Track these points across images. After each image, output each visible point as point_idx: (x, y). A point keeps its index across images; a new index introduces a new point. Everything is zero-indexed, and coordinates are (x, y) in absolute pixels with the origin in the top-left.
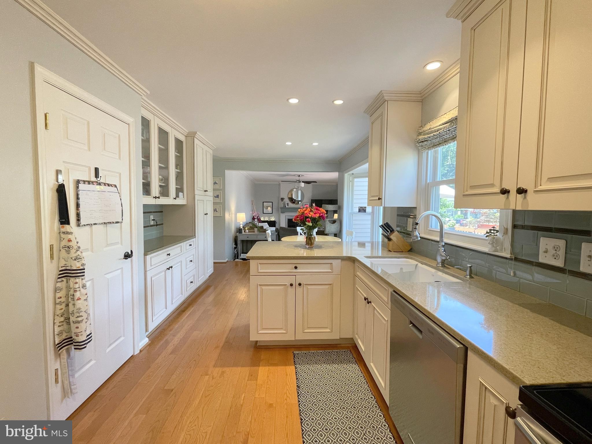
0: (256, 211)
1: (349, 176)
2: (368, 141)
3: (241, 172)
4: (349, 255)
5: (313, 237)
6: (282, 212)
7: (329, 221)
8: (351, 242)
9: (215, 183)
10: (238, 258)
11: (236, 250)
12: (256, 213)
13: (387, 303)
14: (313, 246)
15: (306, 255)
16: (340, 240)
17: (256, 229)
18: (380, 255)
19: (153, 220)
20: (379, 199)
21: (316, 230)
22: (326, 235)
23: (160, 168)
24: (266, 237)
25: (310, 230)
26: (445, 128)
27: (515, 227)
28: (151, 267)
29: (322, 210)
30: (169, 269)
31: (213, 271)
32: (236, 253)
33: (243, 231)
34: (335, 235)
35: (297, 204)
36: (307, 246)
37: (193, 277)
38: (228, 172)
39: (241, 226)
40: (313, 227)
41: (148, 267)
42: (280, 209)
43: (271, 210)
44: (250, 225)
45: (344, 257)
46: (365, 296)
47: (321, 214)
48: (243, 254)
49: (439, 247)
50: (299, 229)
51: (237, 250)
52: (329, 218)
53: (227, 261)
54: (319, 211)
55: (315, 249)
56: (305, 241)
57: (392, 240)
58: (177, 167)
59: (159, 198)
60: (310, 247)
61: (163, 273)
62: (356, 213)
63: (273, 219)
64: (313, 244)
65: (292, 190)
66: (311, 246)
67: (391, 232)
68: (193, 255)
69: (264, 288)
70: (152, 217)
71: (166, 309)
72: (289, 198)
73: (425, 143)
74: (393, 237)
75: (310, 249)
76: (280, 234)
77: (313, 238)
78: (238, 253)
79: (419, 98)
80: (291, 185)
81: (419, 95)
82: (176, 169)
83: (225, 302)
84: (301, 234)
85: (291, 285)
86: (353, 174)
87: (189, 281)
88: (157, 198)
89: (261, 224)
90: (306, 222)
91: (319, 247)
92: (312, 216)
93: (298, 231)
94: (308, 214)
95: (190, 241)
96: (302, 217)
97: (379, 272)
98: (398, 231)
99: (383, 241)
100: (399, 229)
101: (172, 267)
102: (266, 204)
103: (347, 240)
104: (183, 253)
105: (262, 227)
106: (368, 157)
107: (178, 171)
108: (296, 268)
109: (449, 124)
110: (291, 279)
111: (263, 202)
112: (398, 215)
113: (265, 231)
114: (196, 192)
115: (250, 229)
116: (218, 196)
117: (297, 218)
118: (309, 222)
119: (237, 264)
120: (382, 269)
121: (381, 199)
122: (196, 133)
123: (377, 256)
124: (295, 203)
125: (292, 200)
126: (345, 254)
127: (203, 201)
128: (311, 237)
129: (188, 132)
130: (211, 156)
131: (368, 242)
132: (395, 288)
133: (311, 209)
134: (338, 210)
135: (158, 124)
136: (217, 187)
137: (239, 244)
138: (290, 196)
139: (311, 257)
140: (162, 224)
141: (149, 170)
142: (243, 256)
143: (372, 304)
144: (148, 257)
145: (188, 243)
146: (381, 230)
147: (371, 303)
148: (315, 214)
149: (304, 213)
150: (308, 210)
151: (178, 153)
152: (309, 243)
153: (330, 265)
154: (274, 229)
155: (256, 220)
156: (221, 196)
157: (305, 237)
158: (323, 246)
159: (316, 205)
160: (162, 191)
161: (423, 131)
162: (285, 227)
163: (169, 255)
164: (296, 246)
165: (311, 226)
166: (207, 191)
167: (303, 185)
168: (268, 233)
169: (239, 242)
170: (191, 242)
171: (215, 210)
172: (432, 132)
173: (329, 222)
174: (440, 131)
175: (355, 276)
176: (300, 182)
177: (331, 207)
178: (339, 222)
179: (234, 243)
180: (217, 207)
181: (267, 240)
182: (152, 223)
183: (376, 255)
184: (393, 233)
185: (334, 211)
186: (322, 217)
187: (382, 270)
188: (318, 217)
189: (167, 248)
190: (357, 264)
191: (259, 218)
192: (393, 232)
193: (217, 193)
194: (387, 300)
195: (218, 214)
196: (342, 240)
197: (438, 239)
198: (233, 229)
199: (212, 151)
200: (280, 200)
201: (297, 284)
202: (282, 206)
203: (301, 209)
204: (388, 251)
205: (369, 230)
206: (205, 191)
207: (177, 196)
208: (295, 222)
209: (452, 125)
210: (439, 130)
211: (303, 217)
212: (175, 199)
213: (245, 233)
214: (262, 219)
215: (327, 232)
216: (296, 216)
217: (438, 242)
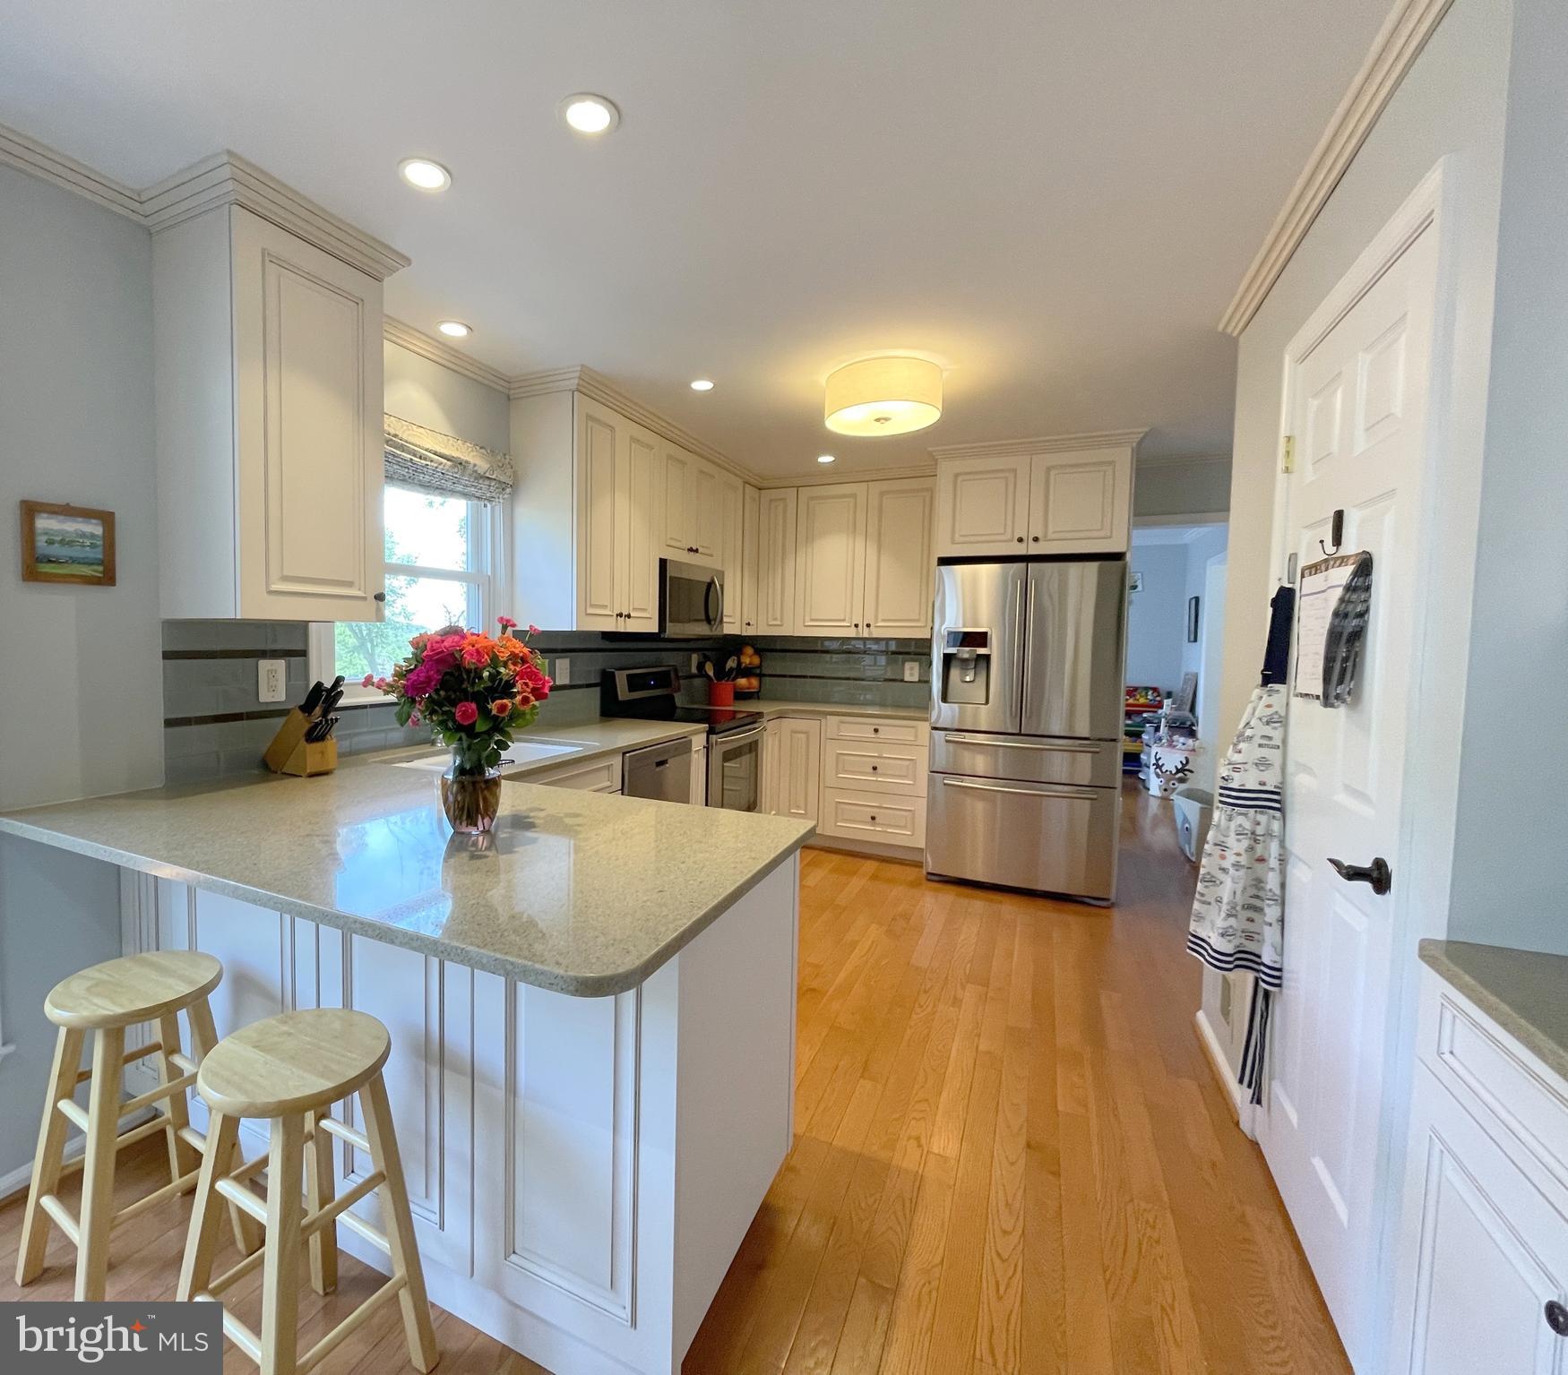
109: (449, 463)
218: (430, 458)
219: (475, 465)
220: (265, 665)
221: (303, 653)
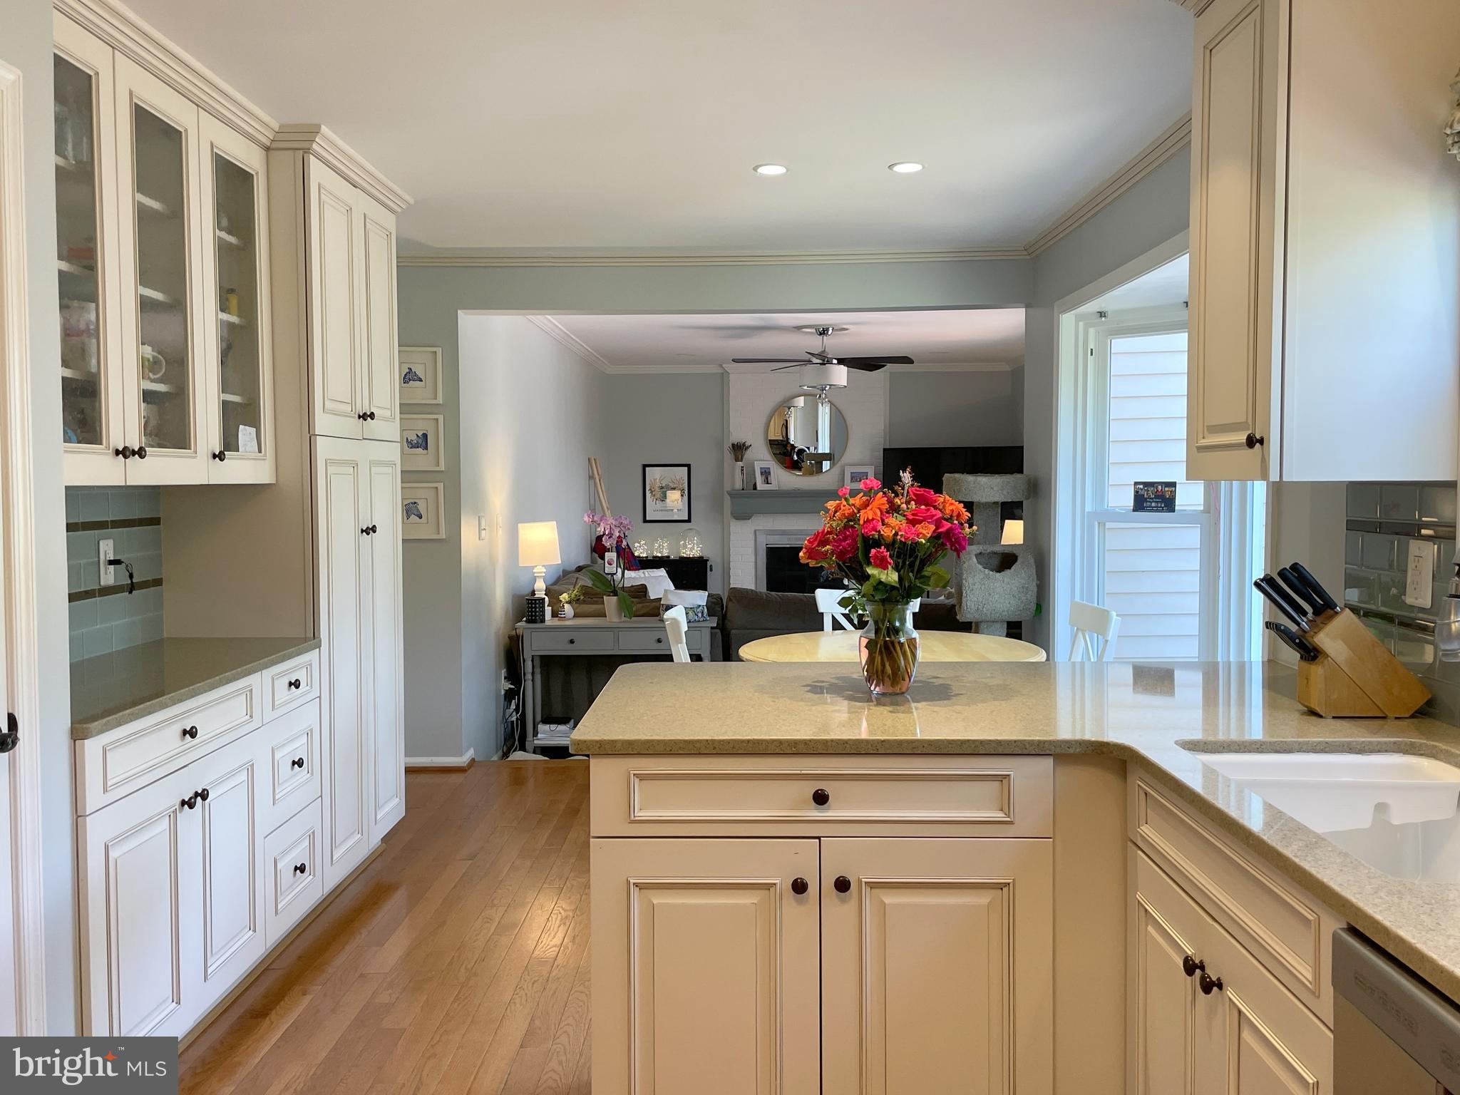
0: (608, 513)
1: (1081, 324)
2: (1186, 140)
3: (532, 317)
4: (1089, 736)
5: (902, 640)
6: (741, 516)
7: (979, 555)
8: (1100, 669)
9: (409, 377)
10: (523, 748)
11: (513, 706)
12: (611, 521)
13: (1313, 993)
14: (905, 684)
15: (870, 732)
16: (1041, 656)
17: (610, 602)
18: (1256, 730)
19: (111, 562)
20: (1251, 442)
21: (915, 605)
22: (967, 627)
23: (146, 306)
24: (659, 641)
25: (888, 606)
28: (107, 794)
29: (948, 503)
30: (191, 806)
31: (404, 814)
32: (514, 719)
33: (548, 610)
34: (1014, 630)
35: (811, 474)
36: (876, 690)
37: (307, 843)
38: (471, 323)
39: (540, 587)
40: (907, 593)
41: (93, 796)
42: (727, 501)
43: (680, 507)
44: (580, 583)
45: (1068, 743)
46: (1190, 951)
47: (947, 525)
48: (546, 727)
50: (828, 600)
51: (518, 706)
52: (979, 544)
53: (473, 760)
54: (935, 508)
55: (913, 705)
56: (864, 662)
57: (1327, 656)
58: (227, 299)
59: (141, 453)
60: (890, 690)
61: (164, 824)
62: (1115, 516)
63: (691, 550)
64: (907, 679)
65: (786, 404)
66: (893, 685)
67: (1317, 612)
68: (309, 734)
69: (659, 899)
70: (107, 549)
71: (179, 1003)
72: (773, 443)
74: (1329, 639)
75: (892, 704)
76: (729, 625)
77: (901, 645)
78: (523, 719)
80: (785, 381)
82: (222, 310)
83: (463, 970)
84: (837, 626)
85: (799, 887)
86: (1102, 314)
87: (287, 864)
88: (134, 453)
89: (634, 577)
90: (869, 563)
91: (939, 692)
92: (896, 534)
93: (821, 610)
94: (880, 527)
95: (294, 666)
96: (845, 539)
97: (1255, 821)
98: (1355, 610)
99: (1271, 663)
100: (1353, 595)
101: (204, 795)
102: (657, 476)
103: (1077, 658)
104: (256, 722)
105: (641, 591)
106: (1189, 227)
107: (234, 319)
108: (821, 799)
110: (800, 858)
111: (645, 466)
112: (1352, 526)
113: (656, 609)
114: (322, 423)
115: (584, 602)
116: (422, 442)
117: (818, 546)
118: (883, 565)
119: (518, 776)
120: (1268, 807)
121: (1261, 441)
122: (314, 131)
123: (1234, 742)
124: (799, 469)
125: (785, 453)
126: (1065, 732)
127: (355, 465)
128: (893, 643)
129: (276, 126)
130: (389, 243)
131: (1187, 666)
132: (1357, 911)
133: (890, 502)
134: (1027, 499)
135: (131, 93)
136: (419, 392)
137: (529, 677)
138: (775, 435)
139: (900, 743)
140: (158, 582)
141: (93, 317)
142: (549, 735)
143: (1230, 993)
144: (92, 747)
145: (282, 674)
146: (1258, 599)
147: (1220, 986)
148: (913, 522)
149: (857, 520)
150: (875, 504)
151: (229, 232)
152: (883, 671)
153: (997, 784)
154: (698, 598)
155: (611, 556)
156: (439, 441)
157: (865, 641)
158: (955, 690)
159: (914, 479)
160: (153, 422)
162: (753, 588)
163: (192, 733)
164: (817, 688)
165: (893, 588)
166: (372, 416)
167: (840, 375)
168: (675, 622)
169: (529, 664)
170: (297, 668)
171: (411, 510)
173: (979, 563)
175: (1130, 844)
176: (825, 361)
177: (989, 488)
178: (1032, 561)
179: (504, 672)
180: (423, 495)
181: (669, 658)
182: (109, 577)
183: (1234, 736)
184: (1331, 618)
185: (1003, 504)
186: (948, 541)
187: (1273, 815)
188: (929, 540)
189: (181, 701)
190: (1137, 782)
191: (624, 543)
192: (1330, 612)
193: (421, 425)
194: (1310, 978)
195: (424, 531)
196: (1048, 659)
198: (499, 600)
199: (392, 218)
200: (728, 456)
201: (829, 883)
202: (738, 485)
203: (839, 498)
204: (1304, 714)
205: (1193, 604)
206: (363, 417)
207: (230, 443)
208: (812, 563)
211: (855, 541)
212: (220, 456)
213: (556, 622)
214: (640, 551)
215: (970, 608)
216: (817, 535)
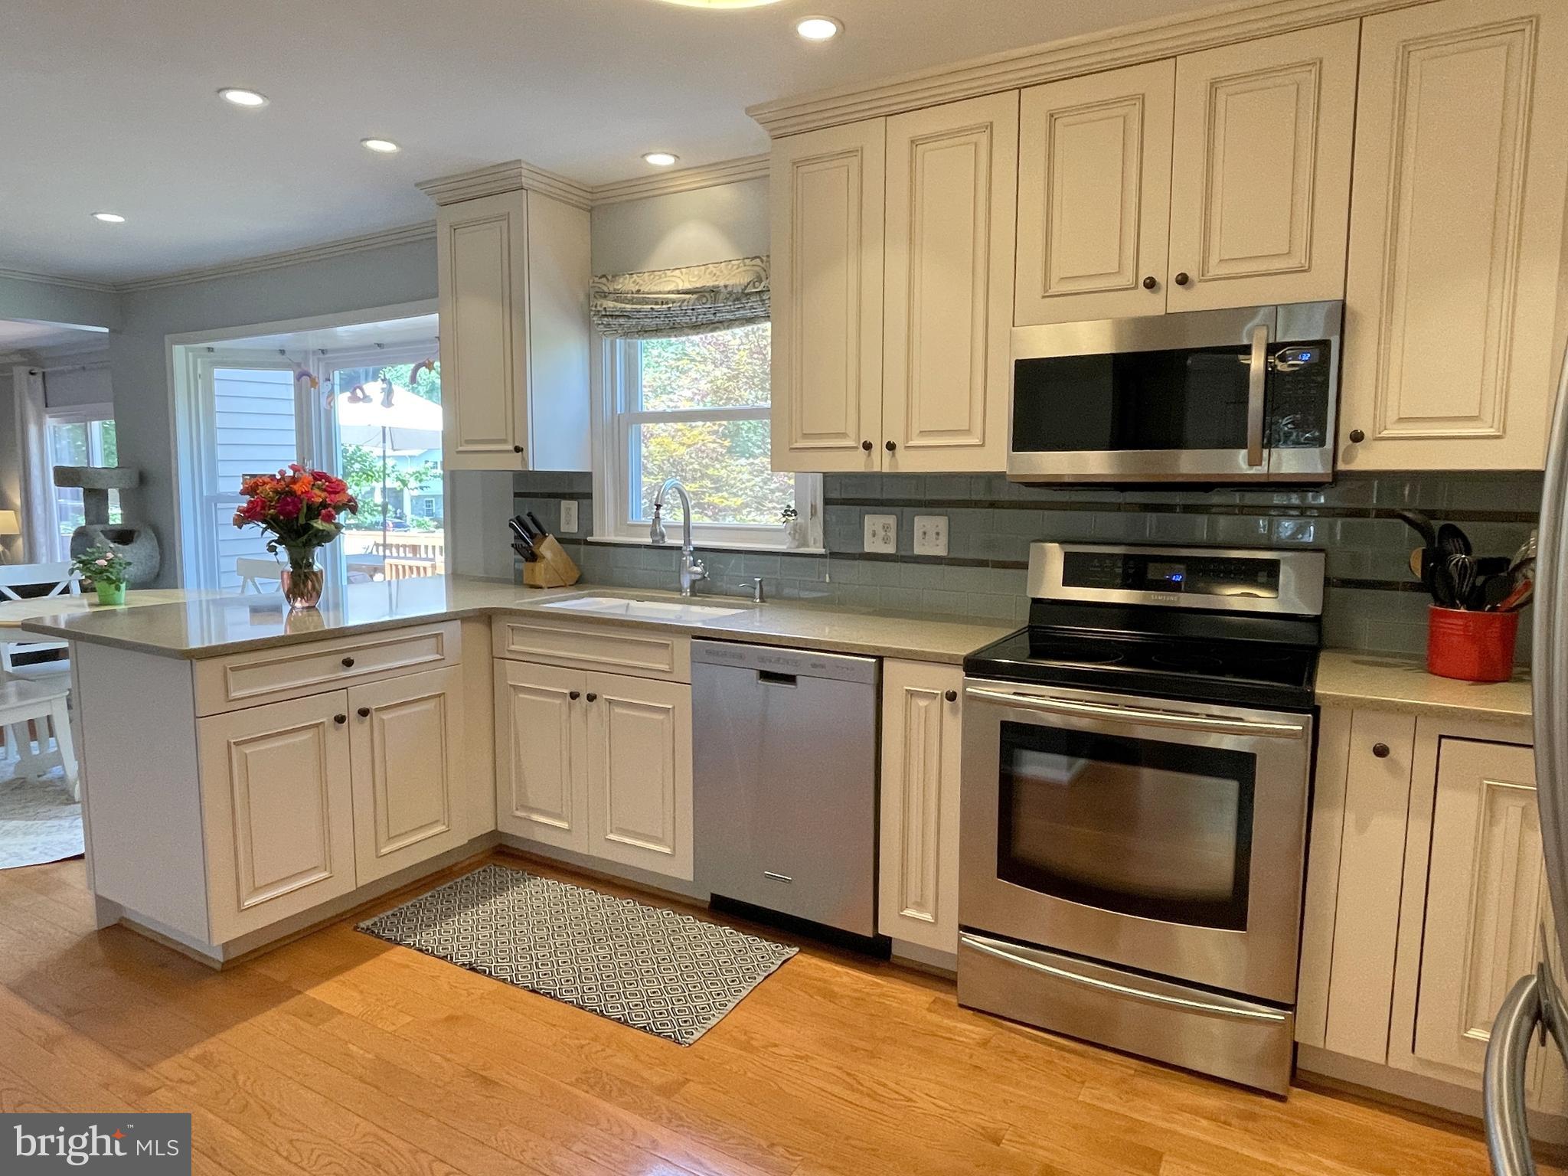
20: (518, 449)
26: (685, 303)
27: (827, 502)
49: (684, 555)
57: (544, 558)
73: (622, 321)
79: (586, 202)
81: (589, 196)
85: (339, 720)
108: (348, 663)
109: (695, 296)
112: (516, 495)
121: (523, 450)
161: (615, 290)
172: (645, 301)
174: (671, 305)
175: (496, 660)
190: (507, 624)
197: (681, 542)
201: (356, 713)
209: (704, 301)
210: (667, 303)
217: (679, 548)
218: (671, 299)
219: (726, 286)
220: (564, 503)
221: (589, 496)
